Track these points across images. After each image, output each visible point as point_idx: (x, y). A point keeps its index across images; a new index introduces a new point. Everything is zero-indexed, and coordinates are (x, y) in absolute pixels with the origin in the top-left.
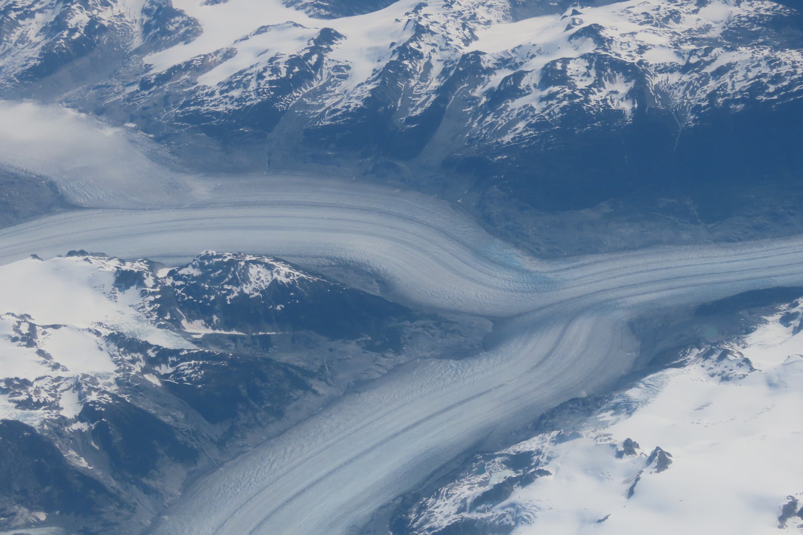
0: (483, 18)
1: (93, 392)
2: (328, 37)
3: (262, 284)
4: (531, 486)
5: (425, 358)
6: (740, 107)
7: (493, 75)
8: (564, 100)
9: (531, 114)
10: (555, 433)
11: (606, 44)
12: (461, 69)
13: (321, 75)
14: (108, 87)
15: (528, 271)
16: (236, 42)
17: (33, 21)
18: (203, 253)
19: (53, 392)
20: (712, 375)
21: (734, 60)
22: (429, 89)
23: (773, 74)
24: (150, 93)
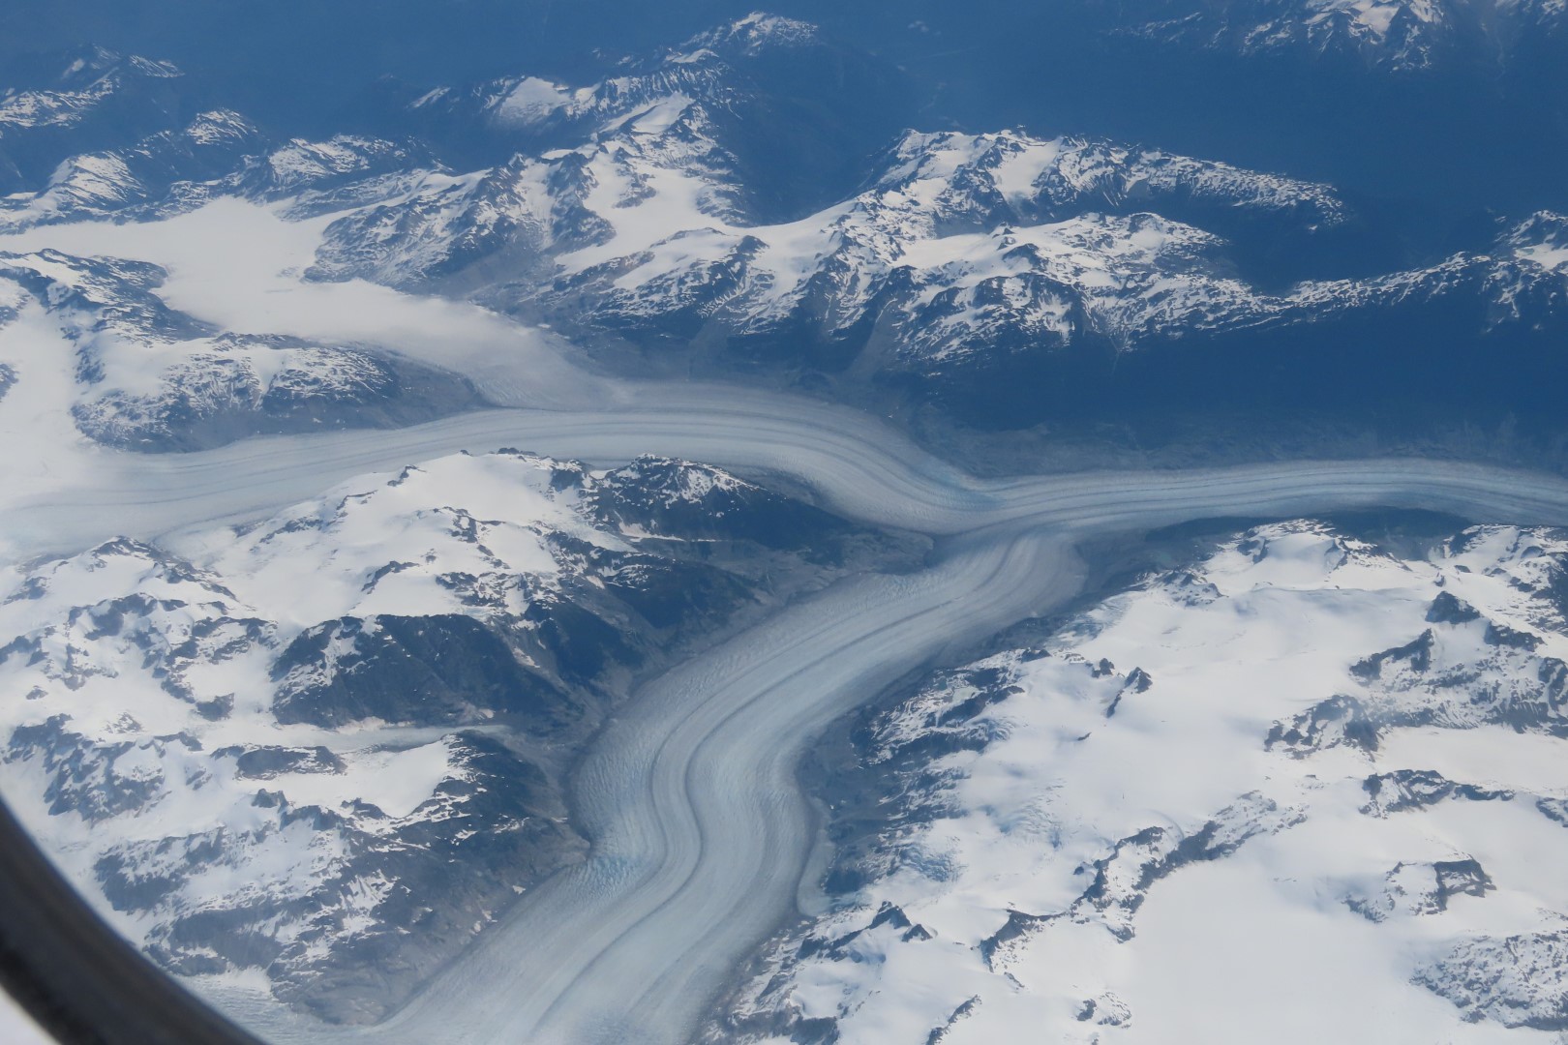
0: (907, 233)
1: (539, 591)
2: (751, 245)
3: (701, 490)
4: (1004, 703)
5: (866, 572)
6: (1178, 334)
7: (923, 291)
8: (1000, 319)
9: (966, 331)
10: (1020, 651)
11: (1042, 265)
12: (890, 283)
13: (744, 283)
14: (521, 285)
15: (966, 490)
16: (652, 246)
17: (439, 216)
18: (642, 456)
19: (498, 589)
20: (1177, 600)
21: (1172, 287)
22: (857, 302)
23: (1212, 303)
24: (565, 294)
